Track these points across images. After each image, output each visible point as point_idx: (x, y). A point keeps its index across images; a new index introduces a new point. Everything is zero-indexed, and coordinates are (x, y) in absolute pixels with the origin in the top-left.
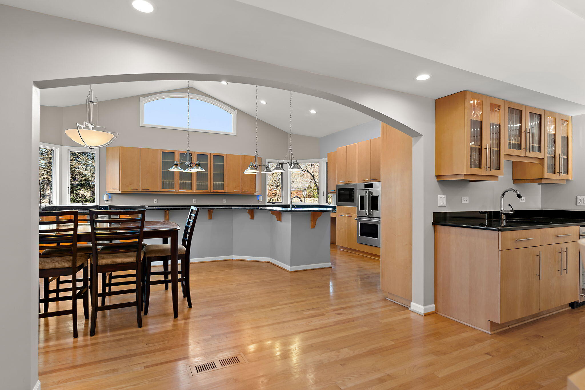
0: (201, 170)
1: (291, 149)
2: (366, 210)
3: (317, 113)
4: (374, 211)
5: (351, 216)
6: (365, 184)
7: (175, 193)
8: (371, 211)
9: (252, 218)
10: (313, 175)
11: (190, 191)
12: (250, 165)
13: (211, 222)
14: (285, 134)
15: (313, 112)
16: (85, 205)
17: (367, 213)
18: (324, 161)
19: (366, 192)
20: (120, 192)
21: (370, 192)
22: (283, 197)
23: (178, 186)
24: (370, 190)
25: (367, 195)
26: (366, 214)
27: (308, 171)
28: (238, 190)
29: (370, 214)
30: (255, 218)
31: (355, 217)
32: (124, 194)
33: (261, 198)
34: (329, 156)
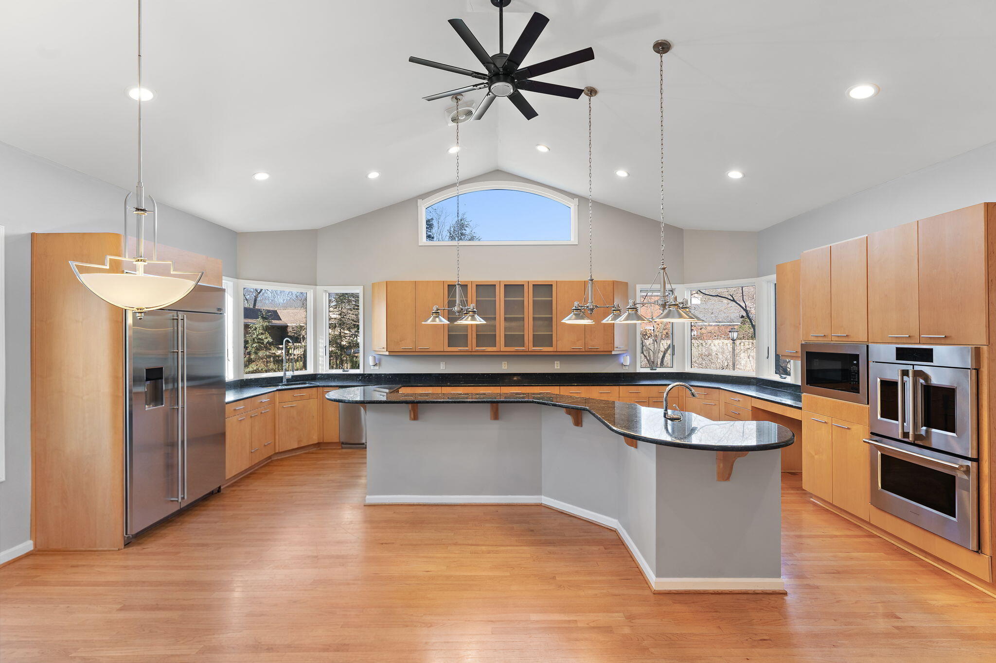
0: (479, 321)
1: (664, 269)
2: (904, 421)
3: (744, 175)
4: (934, 430)
5: (848, 429)
6: (897, 349)
7: (470, 354)
8: (924, 428)
9: (578, 422)
10: (746, 307)
11: (494, 349)
12: (574, 308)
13: (496, 424)
14: (676, 233)
15: (735, 175)
16: (346, 371)
17: (908, 433)
18: (768, 282)
19: (905, 373)
20: (387, 353)
21: (918, 374)
22: (675, 357)
23: (474, 341)
24: (917, 368)
25: (909, 381)
26: (906, 435)
27: (734, 300)
28: (579, 346)
29: (917, 437)
30: (584, 424)
31: (860, 433)
32: (394, 354)
33: (627, 360)
34: (780, 271)
